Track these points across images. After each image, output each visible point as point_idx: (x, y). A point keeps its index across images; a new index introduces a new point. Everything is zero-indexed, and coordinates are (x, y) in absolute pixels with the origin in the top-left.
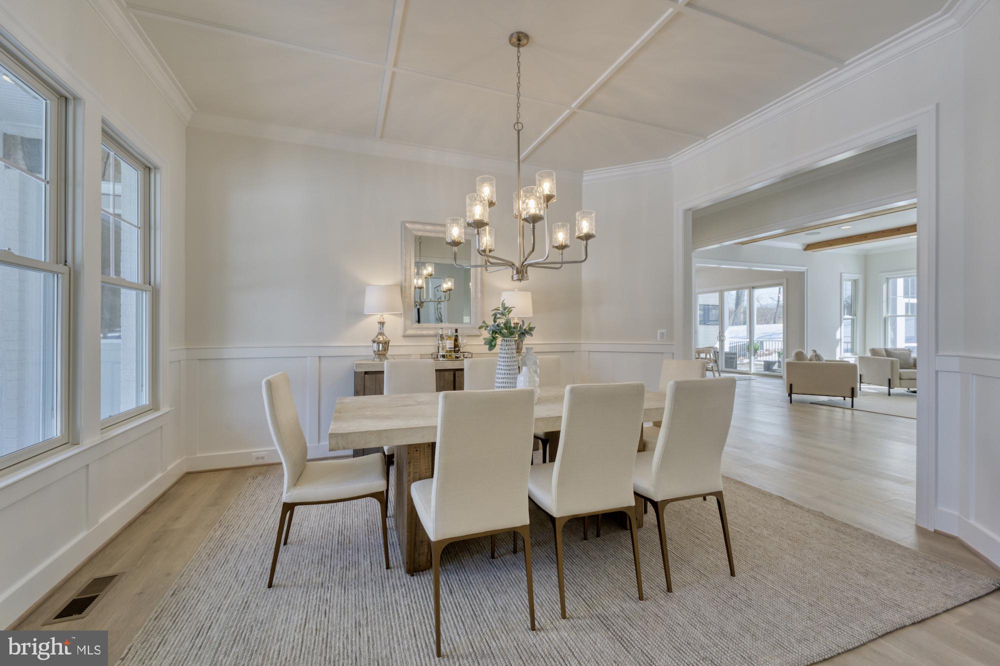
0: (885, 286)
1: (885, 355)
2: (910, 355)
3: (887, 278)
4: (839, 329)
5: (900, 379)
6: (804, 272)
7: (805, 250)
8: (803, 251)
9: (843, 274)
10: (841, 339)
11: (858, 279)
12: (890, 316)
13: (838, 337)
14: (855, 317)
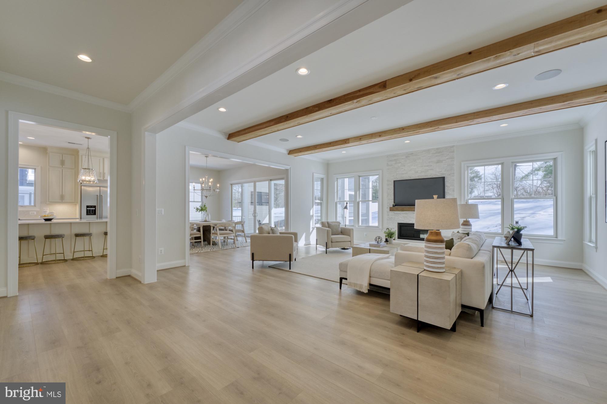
0: (336, 183)
1: (327, 226)
2: (339, 226)
3: (337, 178)
4: (312, 209)
5: (332, 242)
6: (288, 170)
7: (289, 154)
8: (287, 155)
9: (314, 174)
10: (313, 216)
11: (323, 178)
12: (338, 201)
13: (311, 214)
14: (322, 202)
